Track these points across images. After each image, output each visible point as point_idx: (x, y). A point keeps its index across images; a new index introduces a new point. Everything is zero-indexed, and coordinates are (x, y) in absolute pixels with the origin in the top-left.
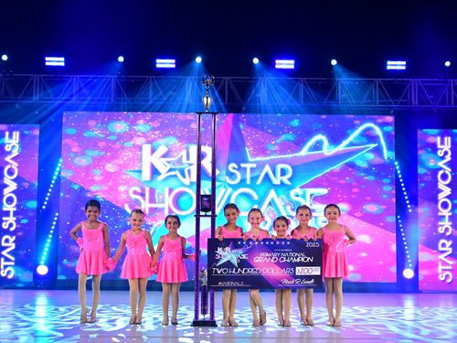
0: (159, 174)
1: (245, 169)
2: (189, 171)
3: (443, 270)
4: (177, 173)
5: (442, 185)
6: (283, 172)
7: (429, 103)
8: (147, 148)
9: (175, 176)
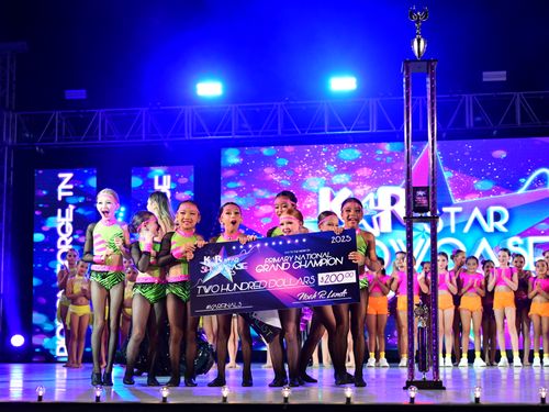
1: (448, 214)
6: (497, 217)
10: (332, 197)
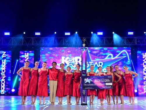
0: (67, 65)
1: (90, 63)
2: (75, 64)
3: (145, 90)
4: (72, 64)
5: (144, 66)
6: (101, 64)
7: (140, 44)
8: (63, 58)
9: (71, 65)
10: (65, 59)
